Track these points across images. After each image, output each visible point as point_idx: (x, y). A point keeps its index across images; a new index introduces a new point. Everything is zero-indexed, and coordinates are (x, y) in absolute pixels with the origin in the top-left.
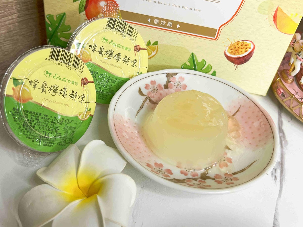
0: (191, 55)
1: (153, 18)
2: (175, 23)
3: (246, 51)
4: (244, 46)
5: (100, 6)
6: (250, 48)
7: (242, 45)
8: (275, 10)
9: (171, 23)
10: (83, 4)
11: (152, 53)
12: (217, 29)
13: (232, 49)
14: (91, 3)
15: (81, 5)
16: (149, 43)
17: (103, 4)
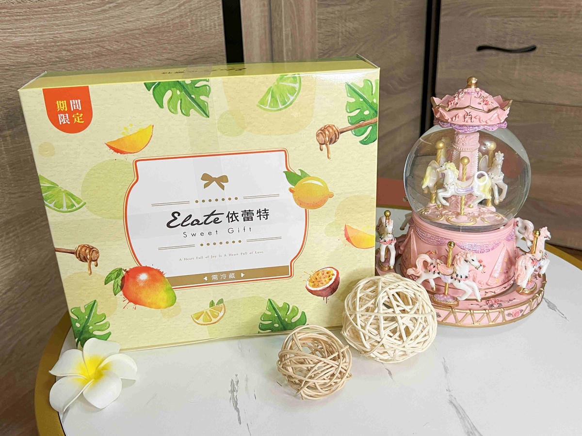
0: (268, 302)
1: (209, 275)
2: (237, 273)
3: (330, 279)
4: (325, 274)
5: (140, 280)
6: (333, 275)
7: (323, 274)
8: (343, 228)
9: (234, 274)
10: (118, 284)
11: (219, 314)
12: (288, 266)
13: (313, 282)
14: (128, 280)
15: (116, 286)
16: (212, 304)
17: (143, 277)
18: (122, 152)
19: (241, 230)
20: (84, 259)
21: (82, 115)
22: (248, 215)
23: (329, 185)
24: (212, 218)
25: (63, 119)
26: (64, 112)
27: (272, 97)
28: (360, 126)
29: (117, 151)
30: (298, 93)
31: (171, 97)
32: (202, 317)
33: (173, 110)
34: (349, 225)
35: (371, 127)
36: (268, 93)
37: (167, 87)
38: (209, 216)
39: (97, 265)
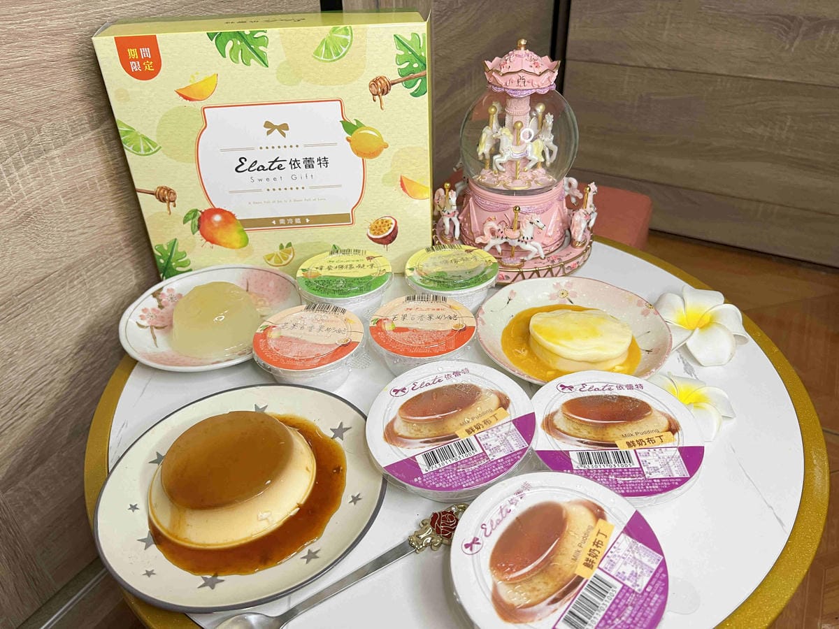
0: (333, 247)
1: (277, 219)
2: (303, 218)
3: (389, 228)
4: (384, 223)
5: (215, 221)
6: (392, 224)
7: (382, 223)
8: (399, 179)
9: (299, 219)
10: (195, 224)
11: (288, 256)
12: (349, 214)
13: (374, 230)
14: (204, 220)
15: (193, 226)
16: (281, 247)
17: (217, 218)
18: (190, 100)
19: (304, 176)
20: (163, 200)
21: (151, 63)
22: (309, 163)
23: (383, 136)
24: (276, 164)
25: (135, 67)
26: (135, 60)
27: (326, 48)
28: (410, 78)
29: (186, 98)
30: (351, 44)
31: (232, 48)
32: (273, 259)
33: (234, 60)
34: (405, 175)
35: (420, 81)
36: (322, 44)
37: (228, 38)
38: (273, 162)
39: (175, 206)
